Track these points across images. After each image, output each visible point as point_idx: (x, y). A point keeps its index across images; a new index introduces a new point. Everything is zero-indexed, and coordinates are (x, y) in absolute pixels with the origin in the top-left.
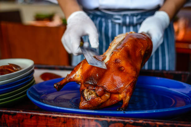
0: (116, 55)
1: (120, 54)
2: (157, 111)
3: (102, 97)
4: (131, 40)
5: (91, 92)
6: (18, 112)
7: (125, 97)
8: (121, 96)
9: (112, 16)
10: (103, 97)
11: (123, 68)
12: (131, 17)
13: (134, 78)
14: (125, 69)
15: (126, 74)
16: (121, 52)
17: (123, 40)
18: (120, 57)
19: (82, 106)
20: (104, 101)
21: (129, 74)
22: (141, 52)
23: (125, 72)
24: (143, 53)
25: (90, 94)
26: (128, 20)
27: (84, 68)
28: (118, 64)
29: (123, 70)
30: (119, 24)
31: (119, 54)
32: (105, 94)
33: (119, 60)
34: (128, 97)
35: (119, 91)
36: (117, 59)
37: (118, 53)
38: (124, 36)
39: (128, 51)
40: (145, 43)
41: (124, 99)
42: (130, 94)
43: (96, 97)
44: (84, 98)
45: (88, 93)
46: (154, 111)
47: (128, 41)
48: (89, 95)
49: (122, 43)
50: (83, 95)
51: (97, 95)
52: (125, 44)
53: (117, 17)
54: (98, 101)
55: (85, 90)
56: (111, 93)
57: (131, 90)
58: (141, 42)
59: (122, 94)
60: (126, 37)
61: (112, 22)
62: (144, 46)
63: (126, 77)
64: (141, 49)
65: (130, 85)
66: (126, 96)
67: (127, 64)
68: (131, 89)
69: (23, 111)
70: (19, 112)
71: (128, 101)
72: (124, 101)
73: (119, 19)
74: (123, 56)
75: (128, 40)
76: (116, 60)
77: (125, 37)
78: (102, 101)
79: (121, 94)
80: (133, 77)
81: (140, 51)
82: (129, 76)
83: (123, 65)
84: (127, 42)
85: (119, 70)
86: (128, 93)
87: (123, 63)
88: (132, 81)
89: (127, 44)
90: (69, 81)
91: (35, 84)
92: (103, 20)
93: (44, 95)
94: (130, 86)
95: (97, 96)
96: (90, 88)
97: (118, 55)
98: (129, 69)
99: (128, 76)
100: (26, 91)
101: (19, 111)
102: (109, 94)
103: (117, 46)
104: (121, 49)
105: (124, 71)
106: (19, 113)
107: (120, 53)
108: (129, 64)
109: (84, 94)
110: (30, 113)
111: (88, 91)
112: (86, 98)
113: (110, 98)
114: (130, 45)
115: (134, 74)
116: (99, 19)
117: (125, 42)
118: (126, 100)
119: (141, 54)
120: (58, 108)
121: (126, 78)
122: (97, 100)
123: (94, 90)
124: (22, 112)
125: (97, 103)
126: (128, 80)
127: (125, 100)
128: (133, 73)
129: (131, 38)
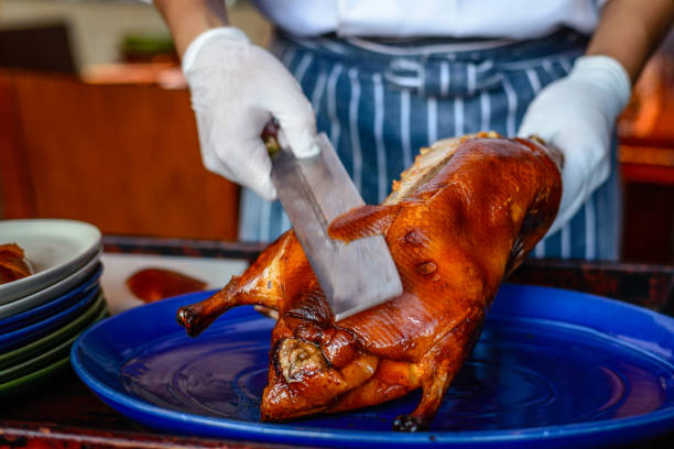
0: (413, 214)
1: (426, 212)
2: (557, 430)
3: (344, 371)
4: (475, 164)
5: (305, 351)
6: (32, 434)
7: (431, 378)
8: (417, 371)
9: (387, 60)
10: (349, 371)
11: (431, 268)
12: (458, 66)
13: (472, 306)
14: (442, 271)
15: (442, 290)
16: (431, 204)
17: (447, 160)
18: (426, 223)
19: (271, 404)
20: (350, 386)
21: (454, 289)
22: (508, 210)
23: (440, 280)
24: (517, 212)
25: (299, 359)
26: (445, 79)
27: (290, 259)
28: (417, 250)
29: (432, 275)
30: (414, 91)
31: (424, 213)
32: (358, 357)
33: (420, 236)
34: (442, 378)
35: (411, 353)
36: (413, 231)
37: (419, 210)
38: (452, 146)
39: (460, 202)
40: (531, 176)
41: (426, 384)
42: (449, 365)
43: (322, 371)
44: (279, 374)
45: (295, 353)
46: (546, 434)
47: (462, 167)
48: (295, 362)
49: (442, 171)
50: (277, 362)
51: (327, 361)
52: (451, 176)
53: (405, 65)
54: (330, 386)
55: (286, 341)
56: (382, 358)
57: (456, 352)
58: (512, 173)
59: (421, 365)
60: (457, 150)
61: (385, 82)
62: (523, 187)
63: (442, 301)
64: (509, 200)
65: (453, 331)
66: (436, 373)
67: (449, 252)
68: (457, 349)
69: (53, 430)
70: (38, 434)
71: (440, 392)
72: (425, 389)
73: (413, 74)
74: (437, 222)
75: (462, 163)
76: (408, 234)
77: (453, 149)
78: (344, 385)
79: (417, 362)
80: (469, 301)
81: (506, 204)
82: (455, 298)
83: (431, 256)
84: (456, 171)
85: (418, 273)
86: (445, 362)
87: (434, 248)
88: (462, 316)
89: (456, 176)
90: (234, 301)
91: (108, 315)
92: (353, 74)
93: (134, 361)
94: (455, 334)
95: (327, 365)
96: (305, 334)
97: (418, 216)
98: (453, 270)
99: (447, 297)
100: (71, 345)
101: (36, 429)
102: (375, 360)
103: (418, 183)
104: (433, 194)
105: (437, 277)
106: (36, 438)
107: (426, 209)
108: (457, 252)
109: (278, 357)
110: (79, 438)
111: (296, 347)
112: (286, 372)
113: (377, 374)
114: (469, 182)
115: (474, 290)
116: (338, 69)
117: (453, 170)
118: (433, 387)
119: (510, 219)
120: (184, 417)
121: (441, 305)
122: (325, 382)
123: (318, 341)
124: (46, 433)
125: (324, 391)
126: (449, 314)
127: (430, 386)
128: (470, 286)
129: (474, 157)
